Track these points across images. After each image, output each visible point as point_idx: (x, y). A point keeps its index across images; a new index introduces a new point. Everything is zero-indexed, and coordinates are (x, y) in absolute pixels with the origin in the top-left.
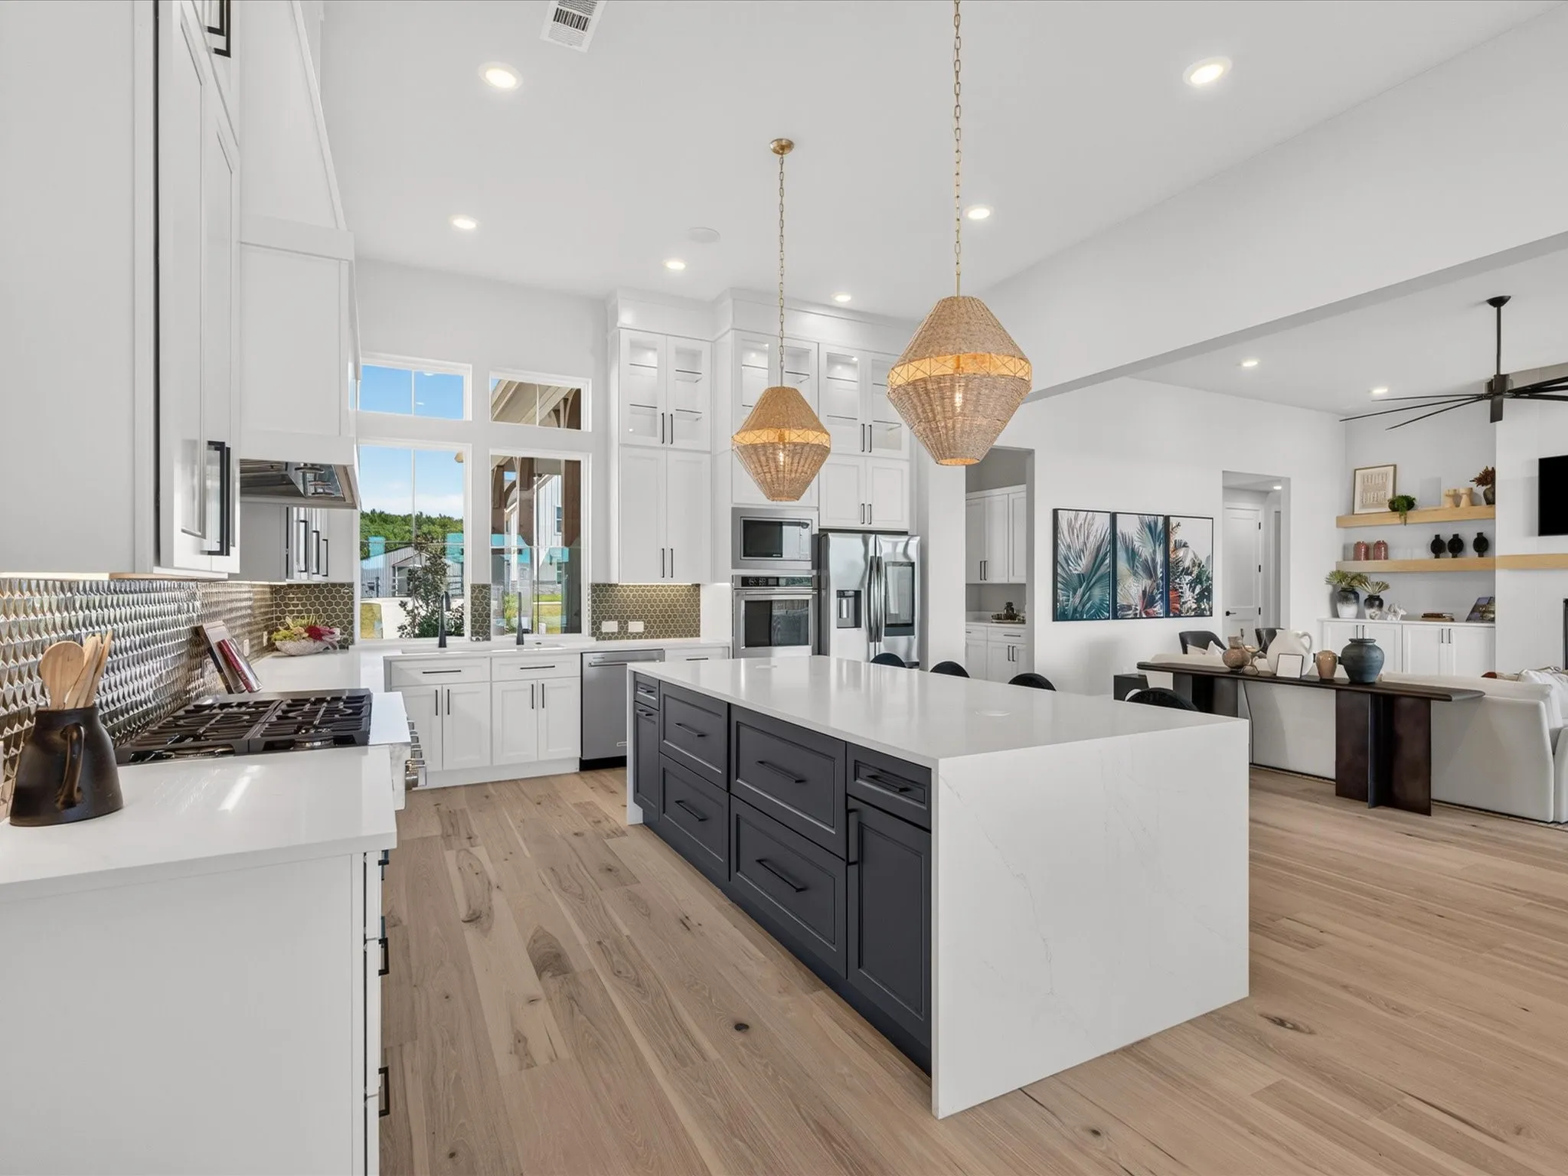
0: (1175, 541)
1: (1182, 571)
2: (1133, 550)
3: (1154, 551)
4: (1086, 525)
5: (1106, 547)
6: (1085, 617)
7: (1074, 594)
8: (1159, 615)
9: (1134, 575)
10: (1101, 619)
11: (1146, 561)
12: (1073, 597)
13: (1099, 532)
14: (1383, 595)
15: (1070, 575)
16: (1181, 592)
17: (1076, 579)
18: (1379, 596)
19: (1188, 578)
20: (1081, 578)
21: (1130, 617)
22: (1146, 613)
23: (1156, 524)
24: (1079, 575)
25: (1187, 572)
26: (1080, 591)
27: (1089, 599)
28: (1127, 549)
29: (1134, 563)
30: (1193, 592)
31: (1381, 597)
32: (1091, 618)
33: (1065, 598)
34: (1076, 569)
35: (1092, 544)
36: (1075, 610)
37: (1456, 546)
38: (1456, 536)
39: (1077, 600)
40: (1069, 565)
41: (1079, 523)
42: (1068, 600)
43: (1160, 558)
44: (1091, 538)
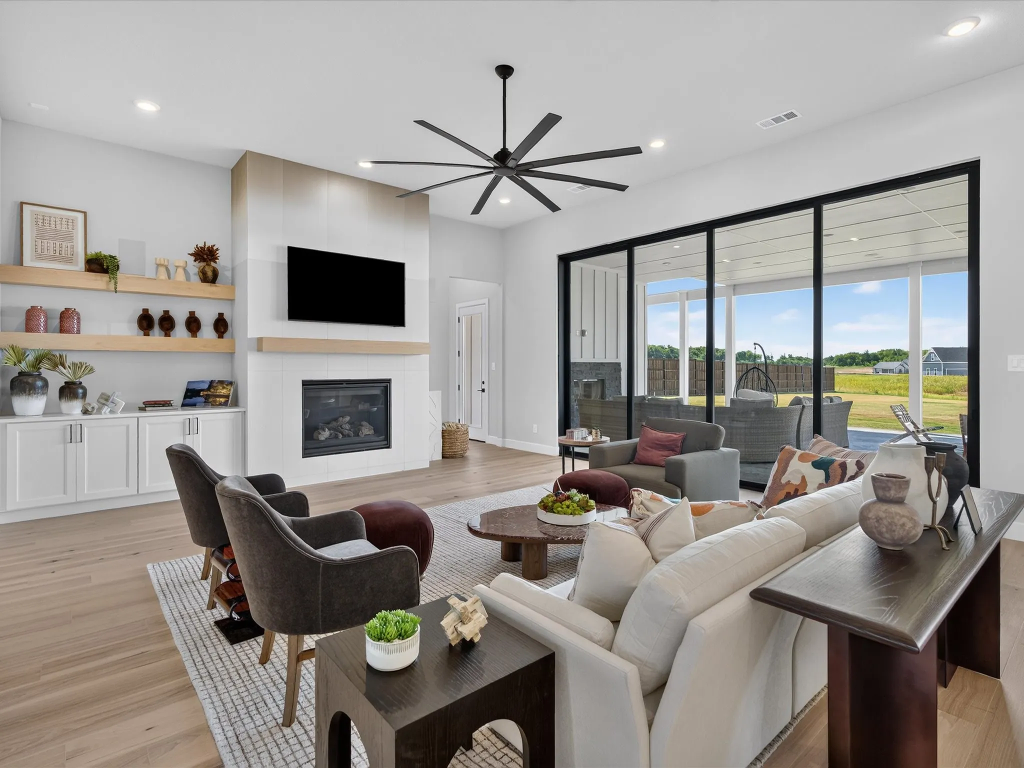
14: (86, 381)
18: (81, 383)
31: (83, 384)
37: (167, 323)
38: (166, 312)
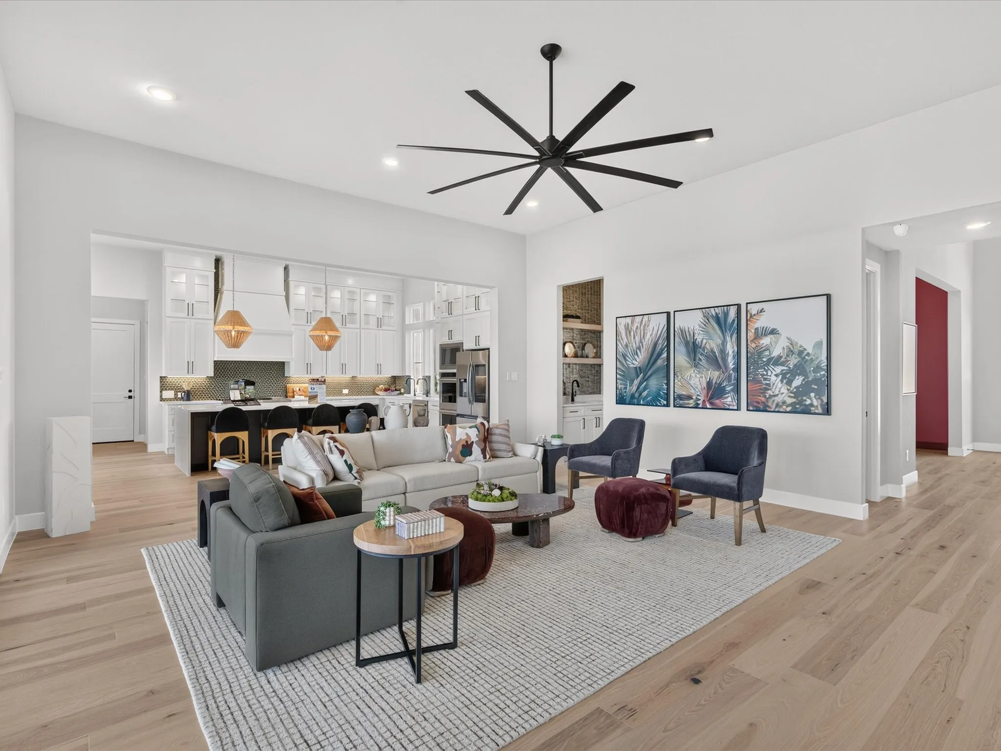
0: (757, 329)
1: (769, 360)
2: (694, 343)
3: (724, 343)
4: (642, 328)
5: (662, 343)
6: (642, 402)
7: (632, 382)
8: (731, 408)
9: (696, 366)
10: (657, 405)
11: (712, 351)
12: (630, 386)
13: (655, 330)
15: (628, 368)
16: (767, 384)
17: (633, 372)
19: (778, 369)
20: (638, 371)
21: (690, 406)
22: (711, 403)
23: (726, 315)
24: (636, 368)
25: (777, 361)
26: (636, 382)
27: (645, 389)
28: (687, 344)
29: (695, 355)
30: (789, 383)
32: (648, 404)
33: (623, 386)
34: (633, 363)
35: (649, 340)
36: (633, 397)
39: (635, 388)
40: (626, 360)
41: (636, 325)
42: (626, 388)
43: (730, 349)
44: (648, 336)
